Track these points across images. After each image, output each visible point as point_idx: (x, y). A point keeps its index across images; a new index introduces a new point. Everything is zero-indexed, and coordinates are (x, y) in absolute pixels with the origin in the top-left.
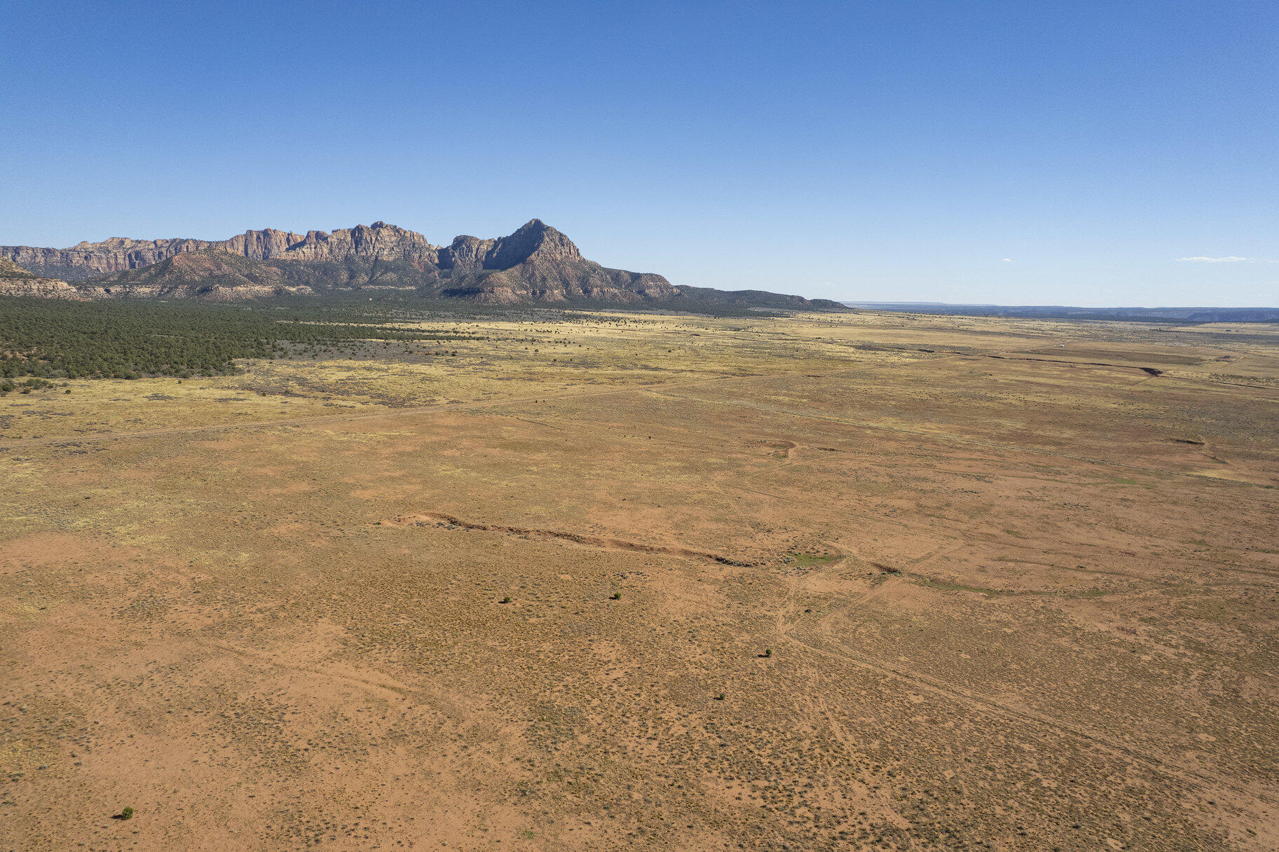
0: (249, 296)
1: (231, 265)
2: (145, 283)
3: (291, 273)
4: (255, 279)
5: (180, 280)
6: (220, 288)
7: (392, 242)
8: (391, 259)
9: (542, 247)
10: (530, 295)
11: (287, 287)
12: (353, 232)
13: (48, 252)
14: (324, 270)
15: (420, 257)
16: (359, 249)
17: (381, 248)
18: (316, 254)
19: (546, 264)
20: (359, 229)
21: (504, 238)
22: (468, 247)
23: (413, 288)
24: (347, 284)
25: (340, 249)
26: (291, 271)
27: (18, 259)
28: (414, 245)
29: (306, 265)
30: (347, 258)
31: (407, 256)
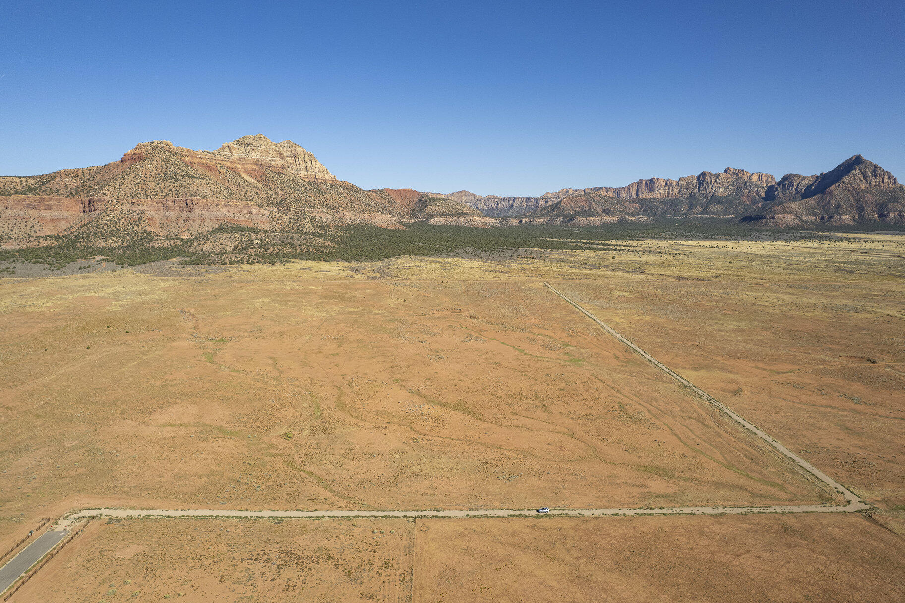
0: (597, 223)
1: (598, 203)
2: (542, 216)
3: (646, 207)
4: (607, 212)
5: (562, 214)
6: (578, 218)
7: (728, 183)
8: (725, 195)
9: (845, 179)
10: (818, 220)
11: (628, 217)
12: (698, 178)
13: (528, 199)
14: (672, 204)
15: (749, 192)
16: (701, 189)
17: (718, 187)
18: (669, 193)
19: (846, 193)
20: (703, 174)
21: (826, 173)
22: (790, 183)
23: (733, 216)
24: (684, 214)
25: (687, 189)
26: (646, 206)
27: (514, 204)
28: (746, 184)
29: (660, 202)
30: (692, 196)
31: (739, 192)
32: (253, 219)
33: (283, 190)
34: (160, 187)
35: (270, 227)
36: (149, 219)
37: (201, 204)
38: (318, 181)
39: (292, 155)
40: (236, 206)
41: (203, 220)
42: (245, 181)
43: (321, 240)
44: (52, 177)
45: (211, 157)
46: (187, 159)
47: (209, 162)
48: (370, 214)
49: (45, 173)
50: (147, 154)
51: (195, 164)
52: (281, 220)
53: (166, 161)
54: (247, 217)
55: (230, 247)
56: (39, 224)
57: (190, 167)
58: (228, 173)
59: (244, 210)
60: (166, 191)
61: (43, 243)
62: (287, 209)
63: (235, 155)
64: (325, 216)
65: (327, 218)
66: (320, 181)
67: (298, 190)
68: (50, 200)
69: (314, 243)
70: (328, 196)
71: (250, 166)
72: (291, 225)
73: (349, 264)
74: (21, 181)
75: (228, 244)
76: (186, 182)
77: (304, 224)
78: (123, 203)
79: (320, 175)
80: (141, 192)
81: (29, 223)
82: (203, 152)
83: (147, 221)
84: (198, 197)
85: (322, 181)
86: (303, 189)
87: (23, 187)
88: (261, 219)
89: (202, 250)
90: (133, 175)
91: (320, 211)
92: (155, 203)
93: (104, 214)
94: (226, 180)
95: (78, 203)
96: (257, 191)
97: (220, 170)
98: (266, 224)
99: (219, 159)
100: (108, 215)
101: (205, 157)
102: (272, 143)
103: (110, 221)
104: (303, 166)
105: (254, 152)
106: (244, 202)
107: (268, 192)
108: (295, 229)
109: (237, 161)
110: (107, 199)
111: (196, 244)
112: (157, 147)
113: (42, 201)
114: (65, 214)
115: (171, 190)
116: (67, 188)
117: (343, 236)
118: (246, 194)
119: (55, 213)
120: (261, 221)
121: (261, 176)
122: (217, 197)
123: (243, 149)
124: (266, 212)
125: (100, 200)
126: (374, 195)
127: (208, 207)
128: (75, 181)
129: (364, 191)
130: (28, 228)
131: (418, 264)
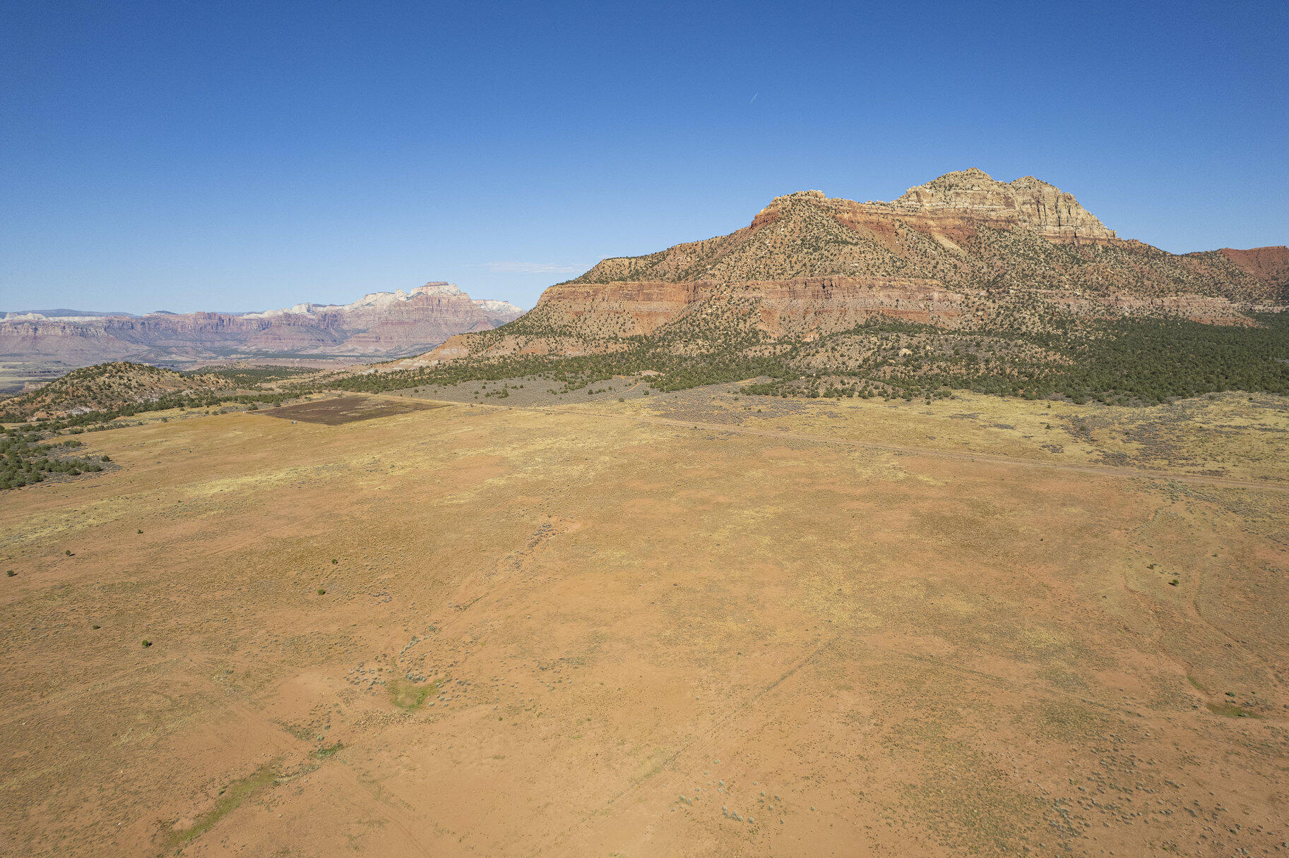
32: (931, 309)
33: (1004, 259)
34: (790, 262)
35: (961, 323)
36: (765, 311)
37: (843, 286)
38: (1078, 242)
39: (1033, 201)
40: (904, 288)
41: (844, 312)
42: (938, 245)
43: (1040, 350)
44: (663, 256)
45: (884, 212)
46: (846, 216)
47: (881, 219)
48: (1175, 298)
49: (658, 252)
50: (783, 213)
51: (859, 223)
52: (983, 310)
53: (808, 221)
54: (922, 306)
55: (857, 360)
56: (632, 320)
57: (844, 229)
58: (910, 236)
59: (917, 293)
60: (797, 267)
61: (612, 348)
62: (1004, 292)
63: (927, 206)
64: (1077, 303)
65: (1080, 307)
66: (1082, 242)
67: (1032, 258)
68: (651, 286)
69: (1022, 355)
70: (1089, 267)
71: (950, 222)
72: (1000, 319)
73: (1076, 408)
74: (630, 263)
75: (855, 355)
76: (828, 251)
77: (1024, 318)
78: (734, 288)
79: (1084, 231)
80: (762, 270)
81: (621, 319)
82: (873, 204)
83: (759, 314)
84: (842, 275)
85: (1088, 242)
86: (1043, 256)
87: (631, 271)
88: (947, 309)
89: (808, 365)
90: (757, 244)
91: (1067, 293)
92: (779, 287)
93: (707, 305)
94: (906, 247)
95: (684, 289)
96: (956, 262)
97: (899, 231)
98: (954, 318)
99: (900, 213)
100: (711, 307)
101: (876, 211)
102: (992, 181)
103: (712, 314)
104: (1052, 217)
105: (959, 199)
106: (920, 281)
107: (976, 263)
108: (1006, 326)
109: (929, 215)
110: (715, 282)
111: (802, 354)
112: (800, 200)
113: (641, 287)
114: (665, 305)
115: (805, 265)
116: (678, 269)
117: (1101, 341)
118: (935, 267)
119: (654, 305)
120: (946, 313)
121: (969, 237)
122: (872, 273)
123: (941, 195)
124: (958, 298)
125: (705, 285)
126: (1195, 261)
127: (854, 290)
128: (689, 259)
129: (1172, 255)
130: (619, 325)
131: (1270, 418)
